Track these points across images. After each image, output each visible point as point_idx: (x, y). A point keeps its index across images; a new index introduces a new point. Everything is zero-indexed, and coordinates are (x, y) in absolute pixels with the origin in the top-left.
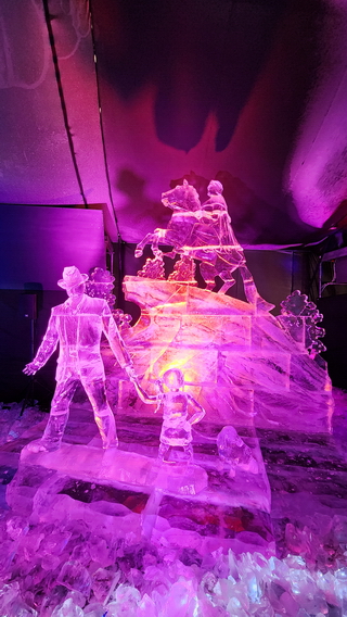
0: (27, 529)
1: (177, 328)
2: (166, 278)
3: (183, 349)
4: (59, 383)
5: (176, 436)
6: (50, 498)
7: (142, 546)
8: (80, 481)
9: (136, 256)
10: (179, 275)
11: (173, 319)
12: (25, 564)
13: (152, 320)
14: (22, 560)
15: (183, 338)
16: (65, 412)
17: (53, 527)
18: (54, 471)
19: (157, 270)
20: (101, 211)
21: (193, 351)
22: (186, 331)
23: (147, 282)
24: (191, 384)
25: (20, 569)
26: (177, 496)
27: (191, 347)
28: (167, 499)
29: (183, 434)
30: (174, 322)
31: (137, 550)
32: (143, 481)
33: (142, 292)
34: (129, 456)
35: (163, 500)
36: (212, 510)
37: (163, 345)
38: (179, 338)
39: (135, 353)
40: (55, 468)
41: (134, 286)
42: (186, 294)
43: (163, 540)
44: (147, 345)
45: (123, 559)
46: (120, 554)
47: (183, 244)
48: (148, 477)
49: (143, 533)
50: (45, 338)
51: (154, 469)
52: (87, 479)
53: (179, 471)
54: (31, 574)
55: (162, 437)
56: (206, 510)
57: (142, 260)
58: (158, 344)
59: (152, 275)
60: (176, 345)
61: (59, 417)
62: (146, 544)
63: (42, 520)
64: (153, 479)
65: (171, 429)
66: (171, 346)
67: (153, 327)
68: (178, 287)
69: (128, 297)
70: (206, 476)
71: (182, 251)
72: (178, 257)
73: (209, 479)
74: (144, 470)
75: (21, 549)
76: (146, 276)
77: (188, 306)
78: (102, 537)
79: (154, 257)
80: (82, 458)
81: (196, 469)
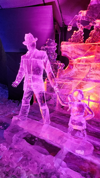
0: (8, 149)
1: (87, 71)
2: (84, 42)
3: (90, 82)
4: (25, 91)
5: (77, 124)
6: (20, 139)
7: (53, 171)
8: (32, 135)
9: (68, 30)
10: (92, 39)
11: (86, 66)
12: (4, 162)
13: (74, 66)
14: (4, 160)
15: (91, 76)
16: (28, 105)
17: (18, 151)
18: (23, 129)
19: (80, 38)
20: (51, 6)
21: (96, 83)
22: (93, 72)
23: (73, 45)
24: (94, 101)
25: (2, 163)
26: (75, 154)
27: (96, 81)
28: (70, 154)
29: (81, 124)
30: (86, 67)
31: (50, 172)
32: (59, 142)
33: (70, 51)
34: (55, 129)
35: (67, 154)
36: (93, 166)
37: (79, 79)
38: (88, 76)
39: (65, 83)
40: (23, 128)
41: (66, 47)
42: (95, 51)
43: (63, 172)
44: (71, 79)
45: (43, 174)
46: (42, 171)
47: (96, 19)
48: (61, 141)
49: (54, 165)
50: (19, 71)
51: (65, 138)
52: (34, 134)
53: (78, 142)
54: (6, 167)
55: (70, 124)
56: (90, 165)
57: (72, 32)
58: (76, 79)
59: (76, 41)
60: (87, 80)
61: (25, 106)
62: (55, 171)
63: (16, 147)
64: (64, 142)
65: (74, 121)
66: (83, 80)
67: (75, 70)
68: (90, 47)
69: (63, 53)
70: (93, 148)
71: (95, 23)
72: (92, 28)
73: (94, 150)
74: (60, 138)
75: (4, 156)
76: (73, 42)
77: (95, 58)
78: (36, 161)
79: (78, 29)
80: (34, 126)
81: (87, 143)
